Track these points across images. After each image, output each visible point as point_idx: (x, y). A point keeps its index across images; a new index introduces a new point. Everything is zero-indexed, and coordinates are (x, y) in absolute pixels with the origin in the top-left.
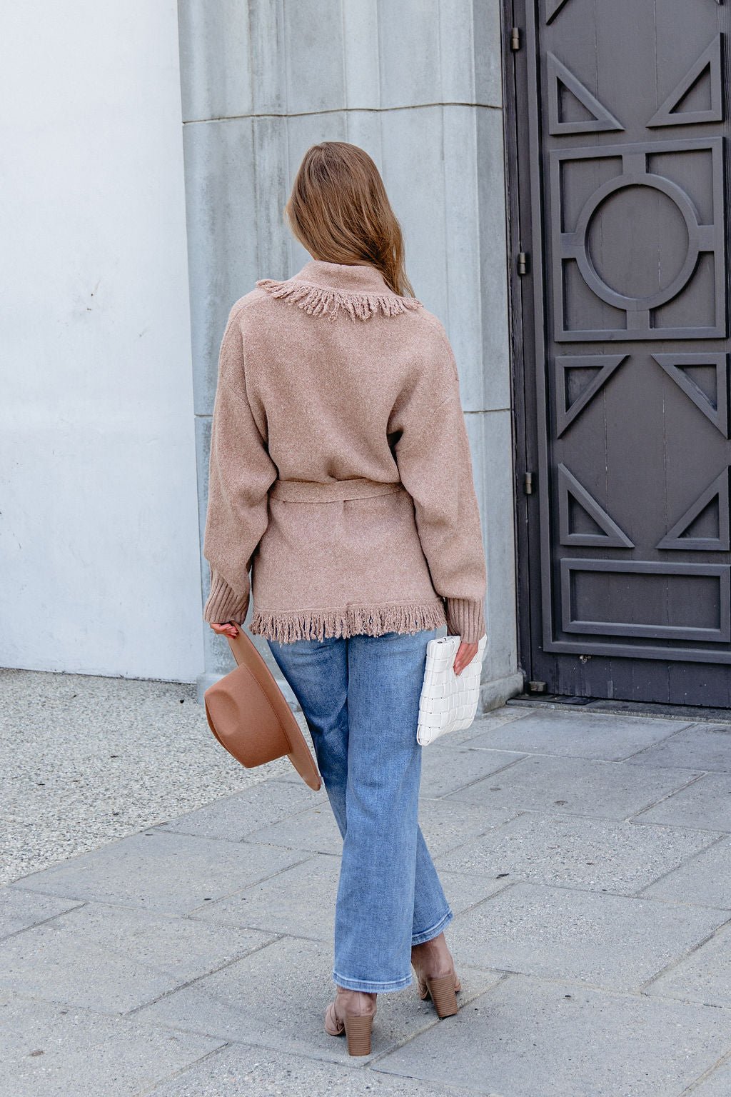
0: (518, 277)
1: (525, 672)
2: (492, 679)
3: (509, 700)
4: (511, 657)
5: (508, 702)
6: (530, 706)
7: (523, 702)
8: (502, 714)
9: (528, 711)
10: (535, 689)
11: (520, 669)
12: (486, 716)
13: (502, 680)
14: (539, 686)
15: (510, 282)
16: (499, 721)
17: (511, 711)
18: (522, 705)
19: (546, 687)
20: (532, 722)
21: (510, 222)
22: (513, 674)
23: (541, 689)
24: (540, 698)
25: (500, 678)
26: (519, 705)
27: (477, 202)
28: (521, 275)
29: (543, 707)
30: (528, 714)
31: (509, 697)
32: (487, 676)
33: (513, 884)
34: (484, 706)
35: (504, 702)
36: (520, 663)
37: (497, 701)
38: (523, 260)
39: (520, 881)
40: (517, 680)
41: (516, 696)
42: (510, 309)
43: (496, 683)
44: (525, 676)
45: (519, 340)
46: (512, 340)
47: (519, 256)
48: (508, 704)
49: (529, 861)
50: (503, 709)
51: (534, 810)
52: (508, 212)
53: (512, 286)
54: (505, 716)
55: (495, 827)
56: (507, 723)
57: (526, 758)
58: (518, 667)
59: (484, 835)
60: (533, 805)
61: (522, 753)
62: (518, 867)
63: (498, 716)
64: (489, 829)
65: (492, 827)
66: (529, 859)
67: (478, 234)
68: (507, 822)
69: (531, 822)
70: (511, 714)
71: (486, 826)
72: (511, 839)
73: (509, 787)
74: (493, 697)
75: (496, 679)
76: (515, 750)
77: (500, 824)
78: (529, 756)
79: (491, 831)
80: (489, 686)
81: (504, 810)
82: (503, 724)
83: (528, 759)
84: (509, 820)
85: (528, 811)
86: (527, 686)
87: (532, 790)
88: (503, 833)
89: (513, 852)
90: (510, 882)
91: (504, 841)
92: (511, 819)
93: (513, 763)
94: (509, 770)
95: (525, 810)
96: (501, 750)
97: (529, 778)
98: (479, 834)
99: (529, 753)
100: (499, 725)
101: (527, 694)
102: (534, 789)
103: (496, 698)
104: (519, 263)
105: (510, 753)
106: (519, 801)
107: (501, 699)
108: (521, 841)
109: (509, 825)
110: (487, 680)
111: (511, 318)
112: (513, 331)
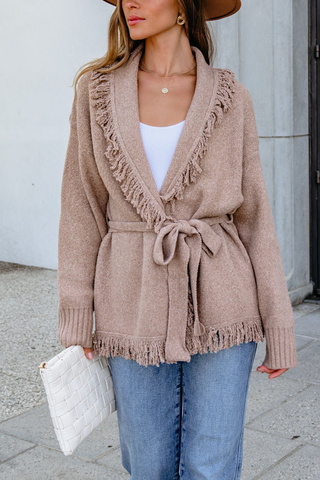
0: (314, 59)
1: (314, 283)
2: (295, 288)
3: (305, 299)
4: (306, 275)
6: (317, 304)
7: (313, 301)
8: (300, 309)
9: (316, 307)
11: (311, 281)
13: (300, 289)
15: (310, 62)
16: (298, 314)
17: (305, 306)
18: (312, 303)
20: (318, 315)
21: (311, 28)
22: (307, 284)
25: (300, 287)
27: (292, 16)
28: (316, 58)
30: (316, 309)
31: (303, 298)
32: (292, 286)
33: (302, 445)
35: (301, 301)
36: (311, 278)
37: (298, 301)
38: (318, 50)
39: (307, 443)
40: (310, 288)
41: (309, 297)
42: (310, 78)
43: (298, 290)
44: (314, 285)
45: (314, 96)
46: (310, 95)
47: (315, 48)
48: (304, 302)
49: (313, 425)
50: (301, 305)
51: (317, 382)
52: (310, 21)
53: (311, 64)
54: (302, 310)
55: (292, 396)
56: (303, 315)
57: (313, 342)
58: (310, 280)
59: (286, 401)
60: (317, 379)
61: (311, 338)
62: (306, 431)
63: (298, 310)
64: (289, 397)
65: (291, 395)
66: (313, 424)
67: (292, 34)
68: (300, 392)
69: (315, 393)
70: (306, 309)
71: (287, 394)
72: (302, 406)
73: (303, 364)
74: (296, 298)
75: (297, 288)
76: (307, 335)
77: (296, 393)
78: (315, 341)
79: (290, 398)
80: (293, 291)
81: (298, 381)
82: (301, 316)
83: (315, 342)
84: (301, 390)
85: (313, 383)
86: (315, 291)
87: (317, 367)
88: (297, 400)
89: (303, 417)
90: (300, 443)
91: (298, 407)
92: (303, 390)
93: (305, 345)
94: (303, 351)
95: (311, 382)
96: (299, 334)
97: (314, 357)
98: (283, 400)
99: (315, 339)
100: (299, 317)
101: (315, 296)
102: (317, 366)
103: (297, 299)
104: (315, 51)
105: (304, 337)
106: (308, 375)
107: (300, 299)
108: (308, 408)
109: (302, 394)
110: (292, 288)
111: (310, 83)
112: (311, 90)
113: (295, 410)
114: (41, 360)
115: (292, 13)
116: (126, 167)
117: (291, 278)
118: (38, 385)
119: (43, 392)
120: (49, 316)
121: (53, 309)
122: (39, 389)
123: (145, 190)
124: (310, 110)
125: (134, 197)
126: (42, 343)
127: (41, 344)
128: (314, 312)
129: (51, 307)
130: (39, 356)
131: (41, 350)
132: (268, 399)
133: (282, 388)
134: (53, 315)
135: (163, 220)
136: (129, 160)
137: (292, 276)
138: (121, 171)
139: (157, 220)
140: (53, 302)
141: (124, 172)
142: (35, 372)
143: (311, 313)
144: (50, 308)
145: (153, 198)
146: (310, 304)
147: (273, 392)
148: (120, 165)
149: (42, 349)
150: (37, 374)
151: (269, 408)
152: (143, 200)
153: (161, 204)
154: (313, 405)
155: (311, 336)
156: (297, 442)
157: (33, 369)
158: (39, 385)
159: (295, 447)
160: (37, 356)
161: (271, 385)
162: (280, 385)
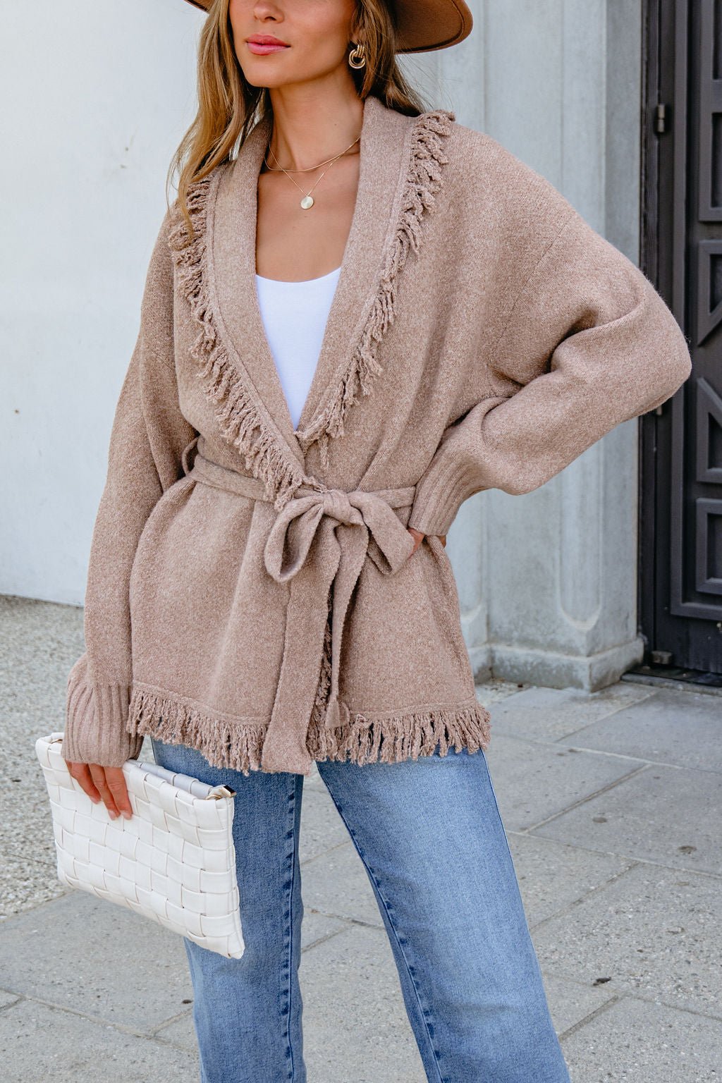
0: (654, 137)
1: (646, 639)
2: (604, 649)
3: (625, 674)
4: (629, 620)
5: (625, 677)
6: (651, 684)
7: (643, 678)
8: (615, 695)
9: (648, 692)
10: (658, 661)
11: (640, 634)
12: (594, 698)
13: (616, 650)
14: (664, 656)
15: (645, 143)
16: (610, 706)
17: (626, 690)
18: (640, 682)
19: (672, 659)
20: (653, 710)
21: (647, 65)
22: (631, 641)
23: (666, 661)
24: (666, 674)
25: (614, 646)
26: (636, 682)
27: (604, 37)
28: (658, 134)
29: (667, 687)
30: (648, 696)
31: (624, 671)
32: (597, 645)
33: (615, 999)
34: (593, 684)
35: (617, 678)
36: (640, 627)
37: (610, 677)
38: (662, 114)
39: (626, 994)
40: (636, 648)
41: (634, 669)
42: (643, 177)
43: (609, 653)
44: (646, 642)
45: (653, 219)
46: (644, 218)
47: (657, 110)
48: (624, 680)
49: (641, 955)
50: (617, 687)
51: (650, 859)
52: (645, 51)
53: (646, 147)
54: (618, 698)
55: (596, 889)
56: (620, 709)
57: (643, 769)
58: (638, 631)
59: (580, 901)
60: (650, 850)
61: (637, 759)
62: (624, 967)
63: (609, 697)
64: (589, 891)
65: (593, 888)
66: (641, 951)
67: (604, 79)
68: (612, 880)
69: (646, 883)
70: (627, 696)
71: (583, 885)
72: (617, 913)
73: (619, 817)
74: (604, 672)
75: (609, 649)
76: (629, 754)
77: (603, 883)
78: (647, 767)
79: (590, 895)
80: (600, 657)
81: (609, 856)
82: (615, 711)
83: (646, 770)
84: (615, 876)
85: (642, 860)
86: (648, 657)
87: (649, 825)
88: (606, 899)
89: (618, 936)
90: (612, 995)
91: (608, 914)
92: (619, 876)
93: (626, 776)
94: (619, 788)
95: (639, 859)
96: (611, 752)
97: (645, 803)
98: (574, 899)
99: (649, 762)
100: (611, 713)
101: (648, 668)
102: (652, 822)
103: (608, 673)
104: (656, 118)
105: (622, 759)
106: (631, 843)
107: (614, 673)
108: (630, 917)
109: (617, 884)
110: (596, 650)
111: (643, 190)
112: (646, 206)
113: (602, 921)
114: (32, 807)
115: (604, 30)
116: (227, 374)
117: (595, 627)
118: (25, 864)
119: (36, 878)
120: (53, 708)
121: (60, 692)
122: (28, 872)
123: (264, 419)
124: (643, 252)
125: (242, 432)
126: (34, 768)
127: (34, 771)
128: (646, 702)
129: (56, 689)
130: (29, 799)
131: (32, 785)
132: (541, 896)
133: (572, 871)
134: (61, 706)
135: (296, 484)
136: (234, 359)
137: (598, 621)
138: (219, 382)
139: (285, 482)
140: (60, 677)
141: (224, 383)
142: (18, 834)
143: (639, 704)
144: (53, 690)
145: (280, 437)
146: (636, 684)
147: (552, 880)
148: (216, 369)
149: (34, 782)
150: (23, 839)
151: (544, 915)
152: (260, 440)
153: (296, 449)
154: (641, 909)
155: (638, 757)
156: (605, 992)
157: (15, 828)
158: (29, 865)
159: (599, 1004)
160: (25, 798)
161: (548, 866)
162: (569, 864)
